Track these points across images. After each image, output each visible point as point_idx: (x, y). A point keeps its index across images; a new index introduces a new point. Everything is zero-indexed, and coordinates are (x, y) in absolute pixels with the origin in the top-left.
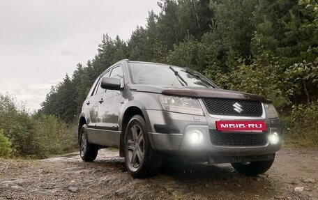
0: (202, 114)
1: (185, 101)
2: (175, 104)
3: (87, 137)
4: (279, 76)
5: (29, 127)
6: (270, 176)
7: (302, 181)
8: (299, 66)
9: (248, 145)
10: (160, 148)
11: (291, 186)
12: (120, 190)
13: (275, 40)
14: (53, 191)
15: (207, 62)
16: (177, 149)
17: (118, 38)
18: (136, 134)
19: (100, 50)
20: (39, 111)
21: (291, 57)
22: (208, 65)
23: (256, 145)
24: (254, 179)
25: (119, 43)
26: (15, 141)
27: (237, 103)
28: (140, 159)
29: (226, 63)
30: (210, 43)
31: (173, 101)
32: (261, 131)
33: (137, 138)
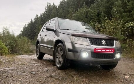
0: (88, 45)
1: (81, 39)
2: (77, 40)
3: (39, 49)
4: (123, 26)
5: (16, 42)
6: (115, 70)
7: (129, 74)
8: (132, 23)
9: (107, 58)
10: (70, 58)
11: (124, 75)
12: (52, 75)
13: (122, 10)
14: (25, 73)
15: (92, 17)
16: (77, 59)
17: (54, 4)
18: (60, 51)
19: (46, 9)
20: (20, 34)
21: (129, 17)
22: (92, 18)
23: (110, 58)
24: (108, 71)
25: (54, 6)
26: (10, 47)
27: (103, 41)
28: (61, 62)
29: (100, 18)
30: (94, 9)
31: (76, 39)
32: (113, 53)
33: (60, 53)
